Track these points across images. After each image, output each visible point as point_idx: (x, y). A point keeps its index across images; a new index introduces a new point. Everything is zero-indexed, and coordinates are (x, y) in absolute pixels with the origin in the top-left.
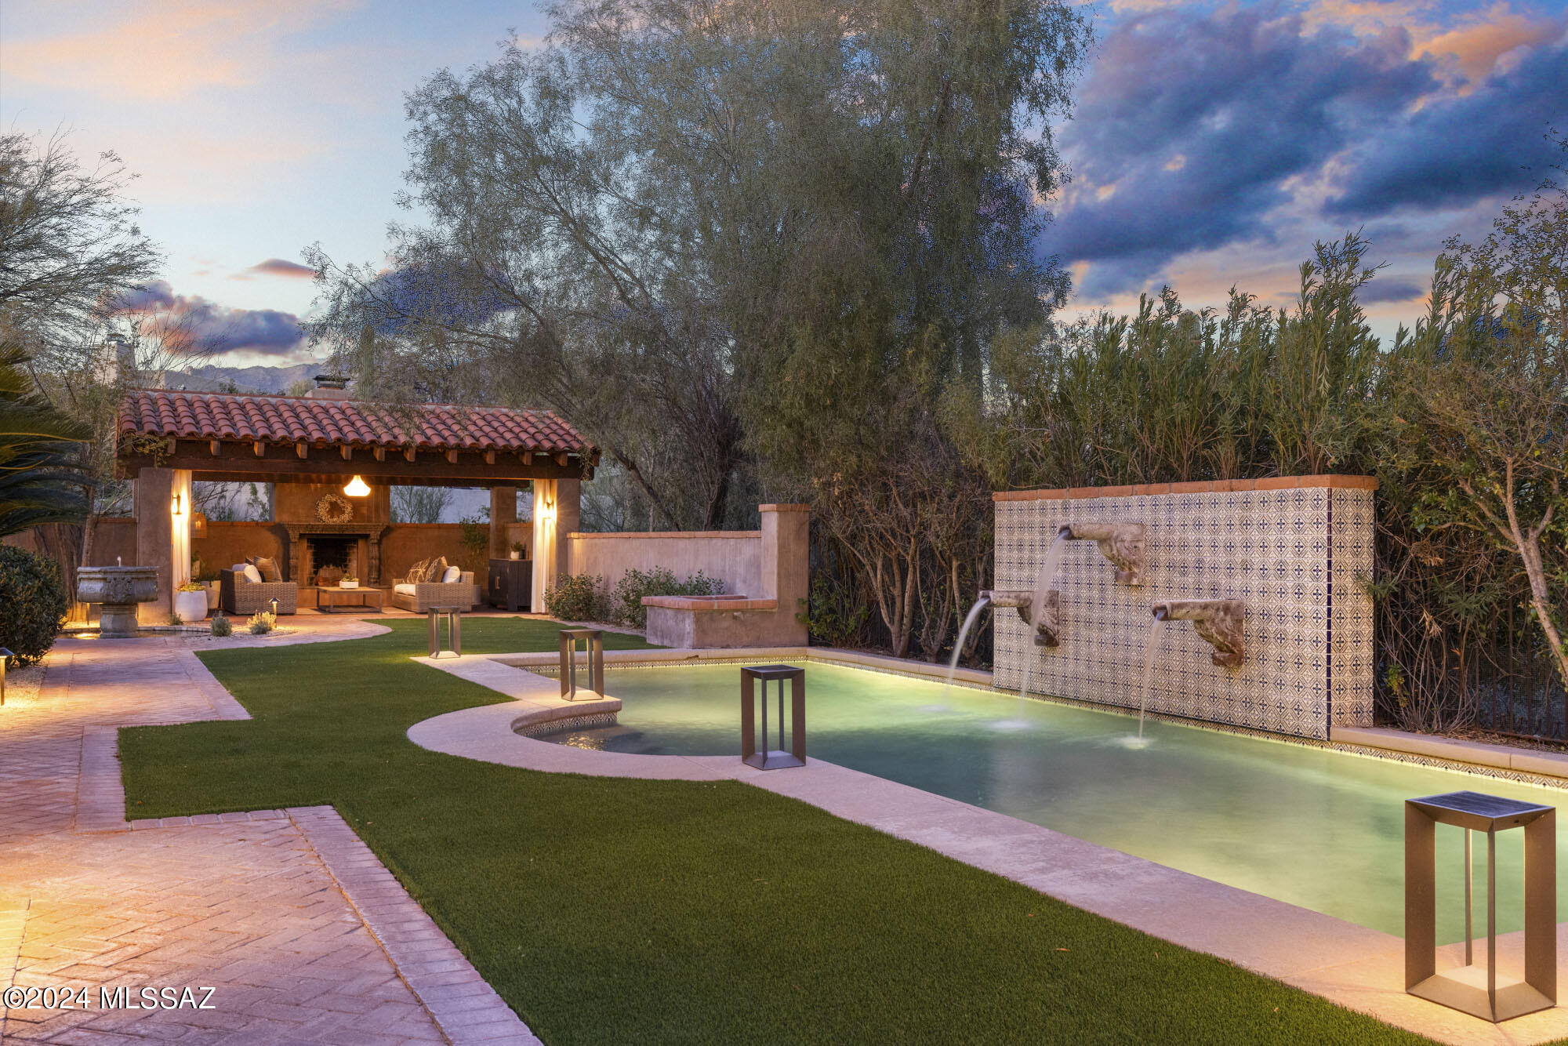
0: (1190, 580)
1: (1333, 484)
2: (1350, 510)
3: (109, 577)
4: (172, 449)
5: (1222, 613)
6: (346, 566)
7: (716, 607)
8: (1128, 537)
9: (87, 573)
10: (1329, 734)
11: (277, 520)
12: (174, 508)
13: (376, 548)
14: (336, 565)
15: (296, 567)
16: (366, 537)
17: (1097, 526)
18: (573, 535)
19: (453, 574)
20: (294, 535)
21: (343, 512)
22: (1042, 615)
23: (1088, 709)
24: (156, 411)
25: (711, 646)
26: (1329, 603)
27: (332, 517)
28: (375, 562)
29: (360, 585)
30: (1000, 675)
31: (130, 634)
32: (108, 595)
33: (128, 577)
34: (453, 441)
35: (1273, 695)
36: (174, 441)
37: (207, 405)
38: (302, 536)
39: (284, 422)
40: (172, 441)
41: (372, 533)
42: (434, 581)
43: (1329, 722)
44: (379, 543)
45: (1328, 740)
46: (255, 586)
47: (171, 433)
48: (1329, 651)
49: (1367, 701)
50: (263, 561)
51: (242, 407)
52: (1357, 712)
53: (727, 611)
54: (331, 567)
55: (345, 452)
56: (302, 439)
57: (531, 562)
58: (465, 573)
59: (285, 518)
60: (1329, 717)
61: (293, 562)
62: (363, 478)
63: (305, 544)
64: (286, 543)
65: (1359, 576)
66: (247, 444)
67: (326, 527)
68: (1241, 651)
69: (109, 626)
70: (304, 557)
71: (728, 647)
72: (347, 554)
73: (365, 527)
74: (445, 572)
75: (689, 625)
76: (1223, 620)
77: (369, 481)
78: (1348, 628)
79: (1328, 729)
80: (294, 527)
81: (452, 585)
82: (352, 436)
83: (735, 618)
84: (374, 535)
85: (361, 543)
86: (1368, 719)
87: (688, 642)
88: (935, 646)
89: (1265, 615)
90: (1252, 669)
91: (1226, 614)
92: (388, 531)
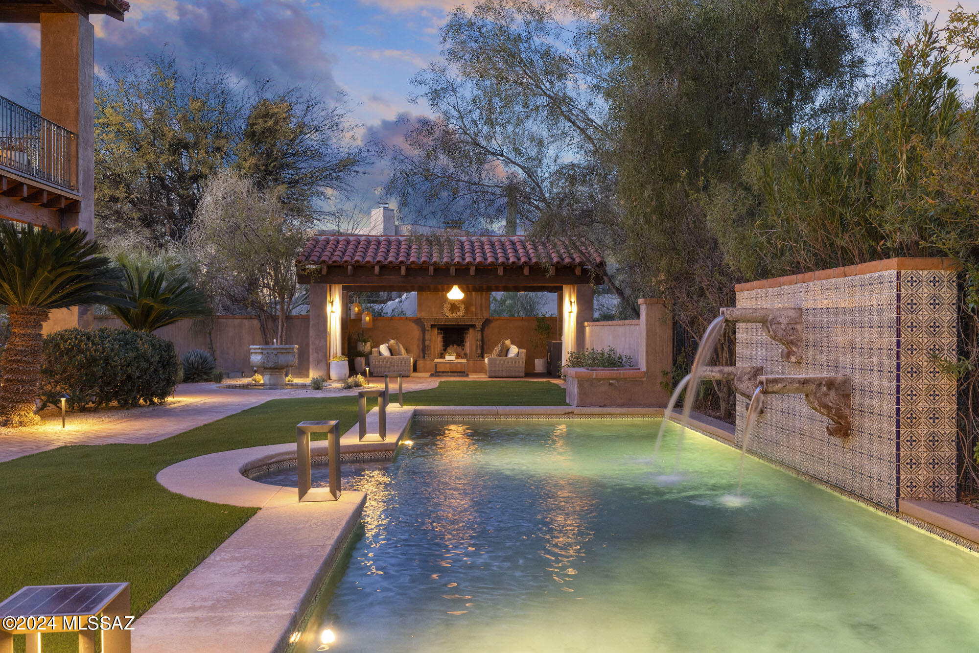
1: (900, 266)
2: (925, 292)
3: (265, 352)
4: (324, 272)
5: (825, 388)
6: (463, 346)
7: (594, 377)
8: (784, 320)
9: (254, 349)
10: (897, 506)
11: (419, 316)
12: (329, 308)
13: (480, 333)
14: (458, 345)
15: (429, 346)
16: (474, 326)
17: (751, 311)
18: (586, 324)
19: (514, 350)
20: (428, 326)
21: (459, 310)
22: (746, 387)
23: (778, 468)
24: (324, 248)
25: (591, 405)
26: (898, 380)
27: (452, 313)
28: (479, 343)
29: (456, 358)
30: (738, 436)
31: (279, 387)
32: (264, 363)
33: (275, 352)
35: (867, 465)
36: (325, 267)
37: (358, 243)
38: (433, 326)
41: (477, 324)
42: (499, 355)
43: (898, 495)
44: (482, 330)
45: (897, 512)
46: (387, 358)
47: (323, 262)
48: (898, 426)
49: (949, 477)
50: (392, 342)
52: (934, 487)
53: (604, 379)
54: (455, 346)
55: (452, 270)
57: (561, 344)
58: (521, 350)
59: (424, 315)
60: (898, 490)
61: (427, 343)
62: (460, 287)
63: (436, 331)
64: (424, 331)
65: (934, 355)
67: (450, 320)
68: (849, 423)
69: (267, 382)
70: (436, 340)
71: (605, 406)
72: (464, 338)
73: (471, 320)
74: (508, 350)
76: (826, 395)
77: (463, 289)
78: (922, 405)
79: (897, 500)
80: (427, 320)
81: (511, 358)
83: (611, 384)
84: (479, 325)
85: (471, 331)
86: (949, 493)
89: (862, 390)
90: (854, 440)
91: (829, 389)
92: (487, 322)
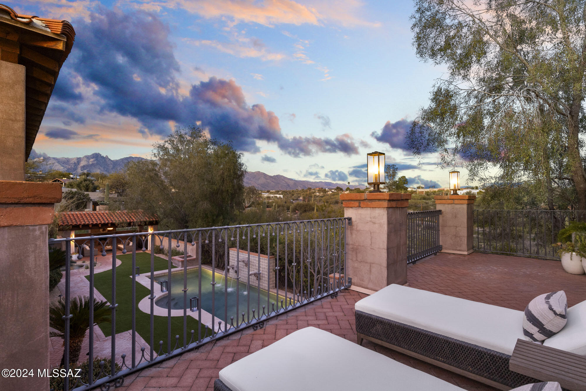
0: (254, 267)
2: (272, 261)
4: (71, 228)
5: (257, 274)
17: (243, 258)
19: (131, 243)
22: (236, 269)
23: (242, 282)
24: (66, 218)
34: (132, 221)
35: (264, 284)
37: (77, 215)
39: (96, 220)
40: (71, 226)
42: (127, 245)
46: (88, 250)
47: (71, 225)
51: (84, 214)
56: (100, 223)
65: (273, 269)
66: (88, 225)
74: (129, 243)
75: (180, 264)
78: (272, 276)
81: (131, 246)
82: (111, 222)
83: (189, 262)
86: (274, 287)
87: (180, 267)
88: (222, 266)
89: (263, 274)
91: (259, 274)
